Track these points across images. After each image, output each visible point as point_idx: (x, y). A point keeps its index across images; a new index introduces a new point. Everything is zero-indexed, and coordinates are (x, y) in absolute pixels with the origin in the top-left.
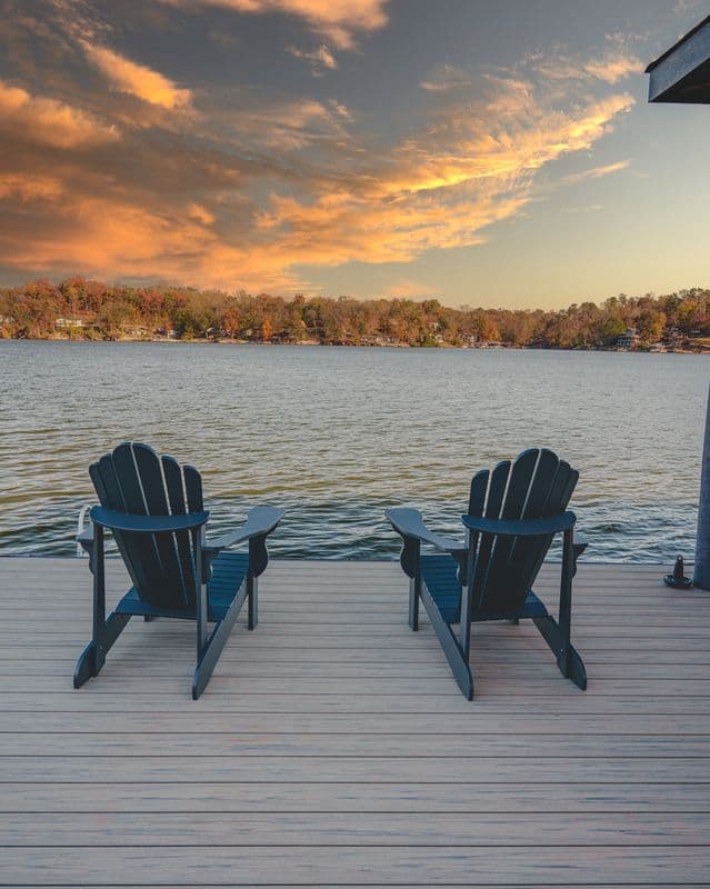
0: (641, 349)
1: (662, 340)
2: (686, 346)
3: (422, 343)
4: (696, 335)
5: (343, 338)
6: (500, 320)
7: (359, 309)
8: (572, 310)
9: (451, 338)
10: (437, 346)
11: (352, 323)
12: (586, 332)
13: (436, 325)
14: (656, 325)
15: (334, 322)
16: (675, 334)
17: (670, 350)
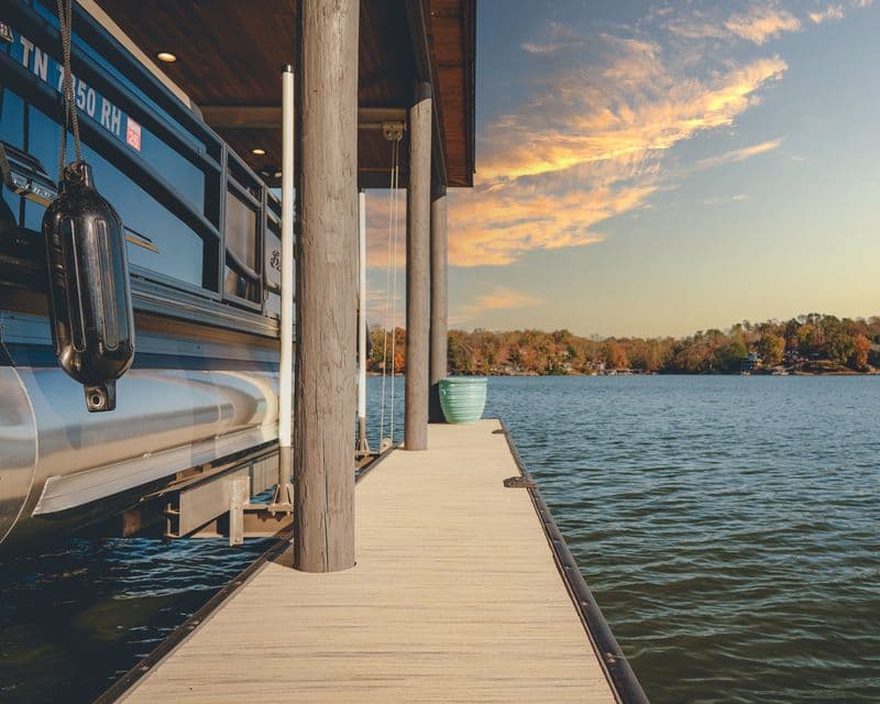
0: (763, 372)
1: (782, 363)
2: (807, 369)
3: (552, 371)
4: (816, 358)
5: (473, 368)
6: (630, 348)
7: (489, 340)
8: (698, 337)
9: (581, 365)
10: (565, 373)
11: (483, 354)
12: (712, 357)
13: (566, 353)
14: (776, 348)
15: (464, 353)
16: (795, 357)
17: (792, 373)
